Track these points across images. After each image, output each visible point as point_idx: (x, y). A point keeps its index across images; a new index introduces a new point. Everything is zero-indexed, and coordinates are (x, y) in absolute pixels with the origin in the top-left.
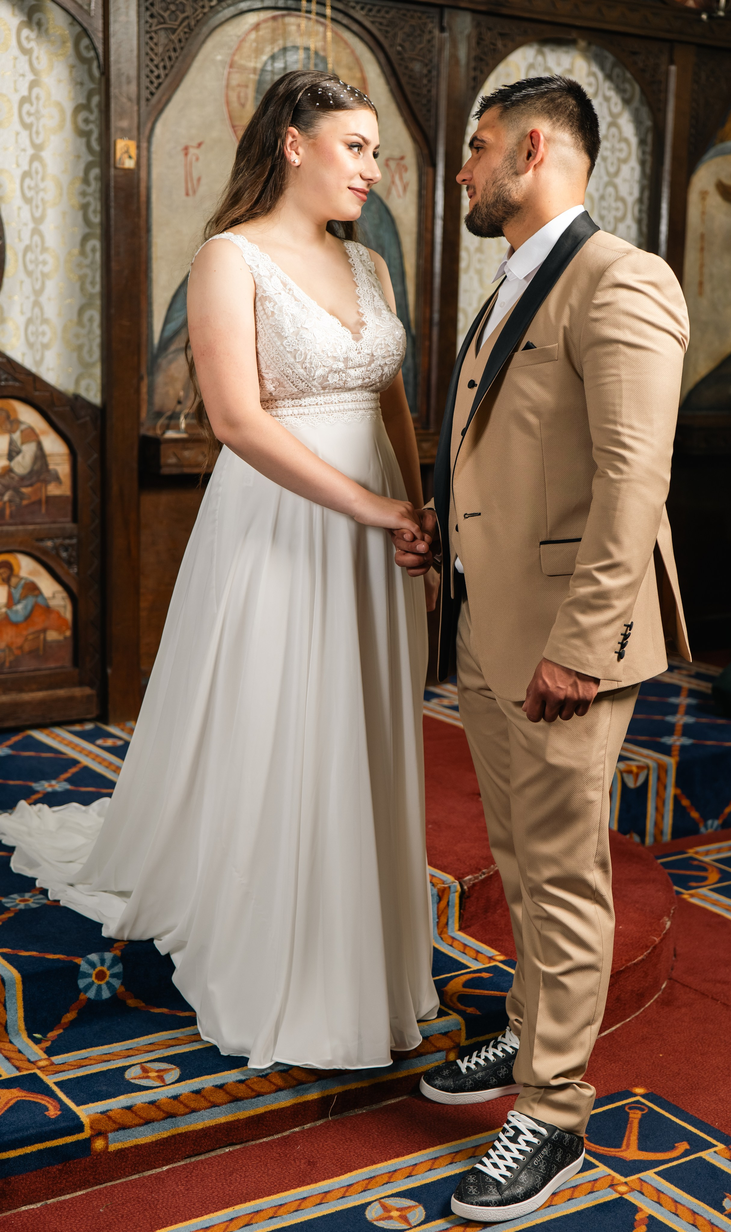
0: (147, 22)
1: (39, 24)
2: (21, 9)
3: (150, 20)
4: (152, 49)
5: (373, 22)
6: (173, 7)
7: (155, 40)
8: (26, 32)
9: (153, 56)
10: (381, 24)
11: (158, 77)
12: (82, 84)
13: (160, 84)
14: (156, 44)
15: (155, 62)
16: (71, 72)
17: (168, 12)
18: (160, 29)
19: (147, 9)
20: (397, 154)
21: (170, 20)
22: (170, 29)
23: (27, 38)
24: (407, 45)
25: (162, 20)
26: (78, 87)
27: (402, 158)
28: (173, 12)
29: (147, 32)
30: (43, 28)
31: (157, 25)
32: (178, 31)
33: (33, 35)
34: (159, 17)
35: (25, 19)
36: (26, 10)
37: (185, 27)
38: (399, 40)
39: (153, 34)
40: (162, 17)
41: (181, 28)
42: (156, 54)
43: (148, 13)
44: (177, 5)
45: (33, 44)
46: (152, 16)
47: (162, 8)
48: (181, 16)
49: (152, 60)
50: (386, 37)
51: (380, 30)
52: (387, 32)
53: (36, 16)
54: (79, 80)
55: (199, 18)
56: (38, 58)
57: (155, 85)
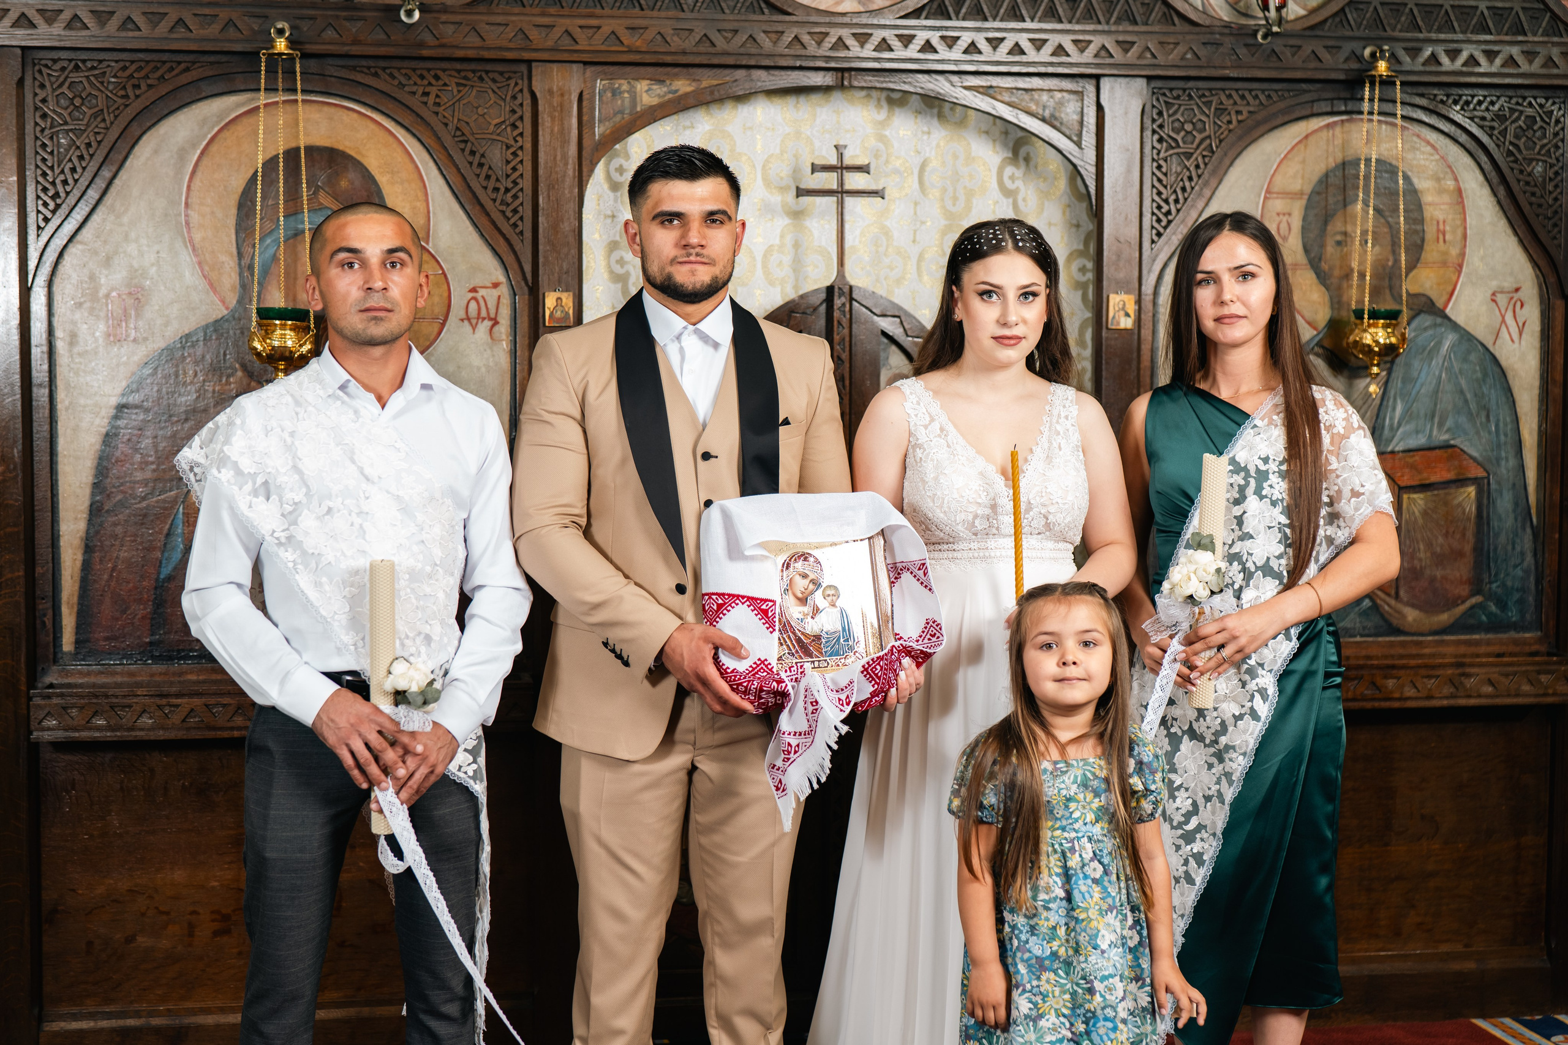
0: (1153, 147)
1: (1027, 160)
2: (1005, 145)
3: (1158, 146)
4: (1160, 180)
5: (1472, 119)
6: (1188, 127)
7: (1164, 170)
8: (1009, 170)
9: (1162, 189)
10: (1483, 119)
11: (1169, 213)
12: (1078, 226)
13: (1169, 222)
14: (1165, 174)
15: (1164, 196)
16: (1064, 213)
17: (1183, 133)
18: (1171, 155)
19: (1154, 132)
20: (1508, 284)
21: (1184, 143)
22: (1184, 153)
23: (1012, 178)
24: (1521, 143)
25: (1173, 144)
26: (1074, 230)
27: (1517, 290)
28: (1187, 132)
29: (1153, 160)
30: (1032, 163)
31: (1166, 151)
32: (1195, 156)
33: (1019, 173)
34: (1170, 141)
35: (1010, 155)
36: (1011, 145)
37: (1204, 150)
38: (1510, 137)
39: (1162, 162)
40: (1175, 140)
41: (1198, 152)
42: (1165, 187)
43: (1156, 137)
44: (1193, 124)
45: (1019, 183)
46: (1160, 140)
47: (1173, 130)
48: (1199, 137)
49: (1159, 193)
50: (1491, 136)
51: (1482, 127)
52: (1492, 128)
53: (1023, 152)
54: (1074, 222)
55: (1222, 137)
56: (1024, 200)
57: (1164, 223)
